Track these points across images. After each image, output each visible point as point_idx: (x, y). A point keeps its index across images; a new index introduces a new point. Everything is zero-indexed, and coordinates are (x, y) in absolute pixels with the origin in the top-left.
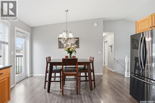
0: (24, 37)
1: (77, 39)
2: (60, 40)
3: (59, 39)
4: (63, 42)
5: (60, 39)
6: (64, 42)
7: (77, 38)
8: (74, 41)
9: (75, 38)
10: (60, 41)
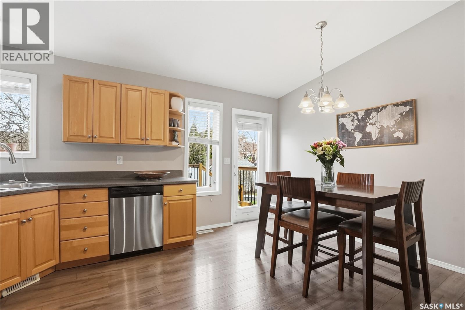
0: (258, 127)
1: (408, 108)
2: (342, 120)
3: (338, 117)
4: (350, 127)
5: (343, 116)
6: (353, 127)
7: (405, 104)
8: (393, 116)
9: (396, 105)
10: (343, 124)
